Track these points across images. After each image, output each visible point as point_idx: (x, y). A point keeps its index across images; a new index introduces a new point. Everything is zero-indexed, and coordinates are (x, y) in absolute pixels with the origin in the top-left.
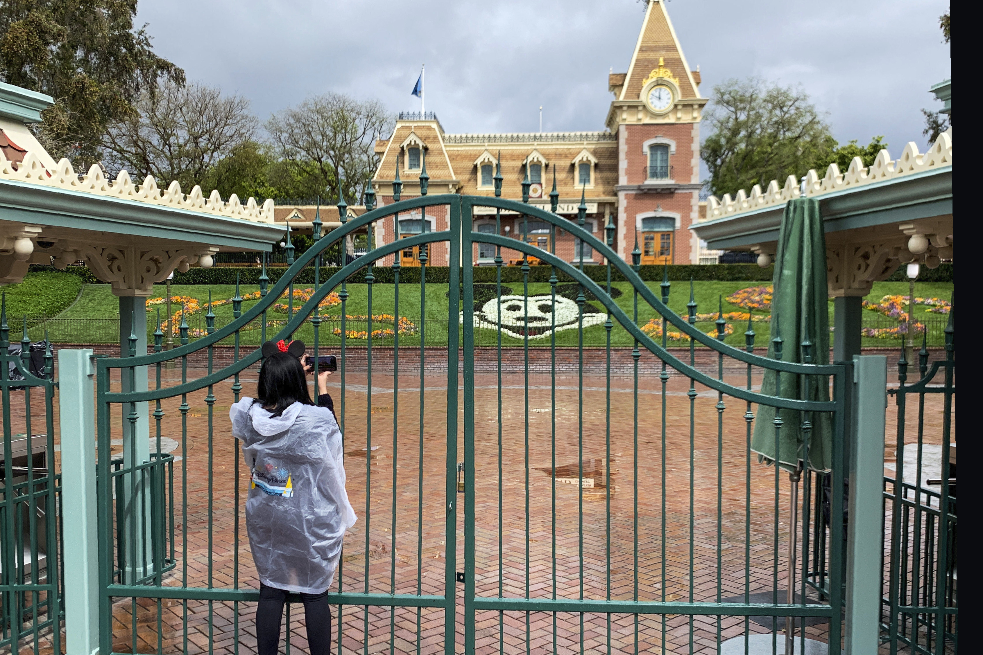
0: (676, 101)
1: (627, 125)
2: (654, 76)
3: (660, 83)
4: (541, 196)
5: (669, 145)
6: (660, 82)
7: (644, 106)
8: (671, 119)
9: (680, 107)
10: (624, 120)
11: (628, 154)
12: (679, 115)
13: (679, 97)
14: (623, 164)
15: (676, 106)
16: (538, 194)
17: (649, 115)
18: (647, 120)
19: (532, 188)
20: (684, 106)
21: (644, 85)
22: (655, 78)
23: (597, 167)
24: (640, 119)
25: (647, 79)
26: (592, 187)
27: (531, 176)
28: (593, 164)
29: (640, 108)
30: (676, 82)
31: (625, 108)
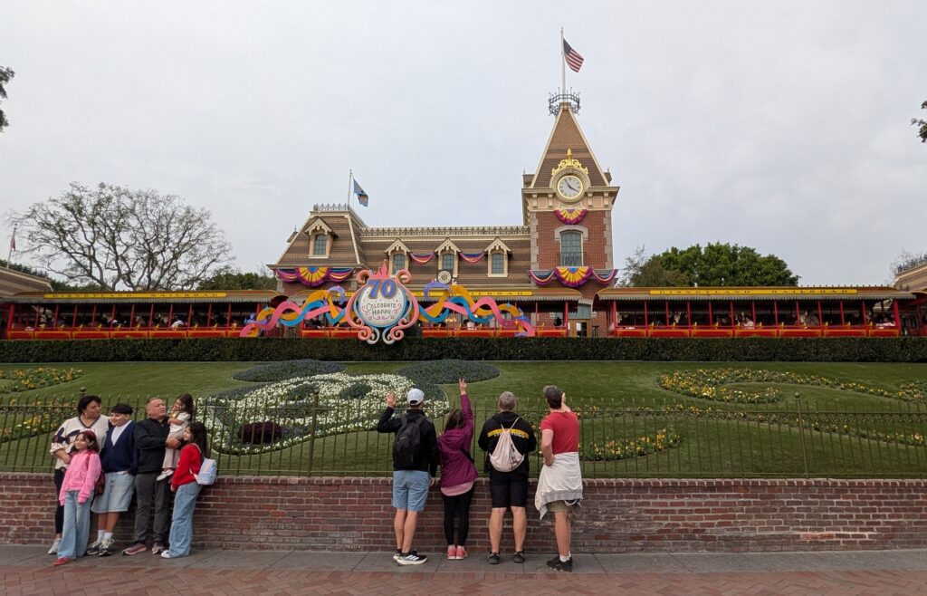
0: (586, 189)
1: (537, 213)
2: (563, 165)
3: (570, 173)
4: (450, 283)
5: (582, 232)
7: (554, 195)
8: (583, 207)
9: (590, 195)
10: (535, 207)
11: (538, 241)
12: (590, 203)
13: (588, 184)
14: (535, 251)
15: (586, 194)
16: (447, 281)
17: (560, 203)
18: (558, 208)
19: (441, 274)
20: (595, 194)
21: (553, 174)
22: (564, 167)
23: (510, 256)
24: (551, 207)
25: (556, 168)
26: (505, 275)
27: (443, 264)
28: (506, 253)
29: (550, 196)
30: (585, 171)
31: (535, 196)
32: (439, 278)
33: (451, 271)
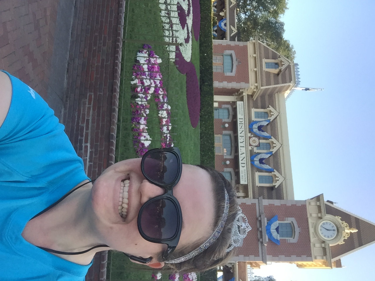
0: (328, 242)
1: (306, 205)
4: (250, 145)
5: (294, 238)
6: (340, 229)
7: (321, 218)
8: (313, 239)
9: (323, 245)
10: (310, 204)
11: (283, 205)
12: (318, 245)
14: (277, 203)
15: (324, 242)
17: (315, 222)
18: (310, 221)
19: (257, 139)
20: (324, 249)
21: (336, 217)
22: (343, 226)
23: (272, 188)
24: (311, 216)
25: (341, 219)
26: (258, 184)
27: (263, 143)
28: (274, 184)
29: (319, 215)
30: (341, 242)
31: (318, 203)
32: (254, 138)
33: (258, 146)
